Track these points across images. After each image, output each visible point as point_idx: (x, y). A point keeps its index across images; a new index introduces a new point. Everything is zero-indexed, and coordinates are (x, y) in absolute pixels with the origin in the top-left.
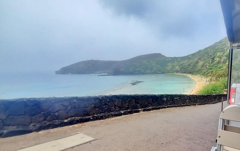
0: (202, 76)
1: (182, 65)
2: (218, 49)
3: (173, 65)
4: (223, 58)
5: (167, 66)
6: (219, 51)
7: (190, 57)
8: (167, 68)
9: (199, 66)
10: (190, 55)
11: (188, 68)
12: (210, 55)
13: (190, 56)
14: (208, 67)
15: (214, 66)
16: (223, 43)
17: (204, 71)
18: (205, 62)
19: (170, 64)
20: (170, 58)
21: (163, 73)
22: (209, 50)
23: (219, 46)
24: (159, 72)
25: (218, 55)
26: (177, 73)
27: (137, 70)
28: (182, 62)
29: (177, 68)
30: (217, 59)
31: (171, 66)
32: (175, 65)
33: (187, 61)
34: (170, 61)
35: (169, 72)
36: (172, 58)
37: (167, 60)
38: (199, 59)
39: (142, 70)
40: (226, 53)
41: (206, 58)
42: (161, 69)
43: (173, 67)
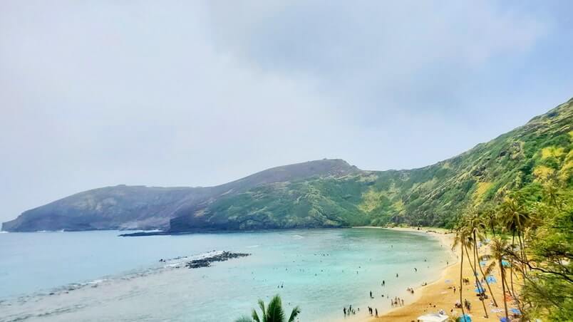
1: (414, 197)
2: (544, 135)
3: (382, 198)
4: (566, 166)
5: (361, 201)
6: (549, 144)
7: (445, 171)
8: (360, 207)
9: (476, 197)
10: (445, 162)
11: (434, 206)
12: (514, 156)
13: (446, 166)
15: (533, 197)
16: (561, 117)
18: (496, 182)
19: (372, 193)
20: (373, 173)
21: (344, 225)
22: (510, 141)
23: (546, 126)
24: (330, 222)
25: (544, 157)
26: (396, 226)
27: (251, 213)
28: (415, 188)
30: (543, 172)
31: (376, 200)
33: (434, 181)
34: (372, 183)
35: (368, 223)
36: (379, 173)
37: (363, 180)
38: (476, 173)
39: (269, 214)
41: (500, 168)
42: (340, 209)
43: (385, 203)
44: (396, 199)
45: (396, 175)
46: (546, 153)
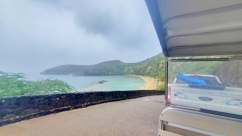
0: (151, 77)
1: (135, 69)
2: (161, 58)
5: (124, 69)
6: (162, 60)
7: (141, 64)
8: (124, 71)
9: (148, 70)
11: (140, 71)
12: (155, 62)
13: (141, 63)
14: (154, 70)
15: (159, 70)
17: (152, 74)
18: (152, 67)
19: (126, 68)
20: (126, 63)
21: (121, 75)
22: (155, 58)
24: (118, 74)
25: (161, 62)
26: (132, 75)
27: (101, 72)
28: (135, 67)
29: (132, 71)
30: (161, 65)
32: (130, 69)
33: (139, 66)
34: (126, 66)
35: (126, 74)
36: (128, 63)
37: (124, 65)
38: (148, 65)
39: (105, 72)
41: (153, 64)
42: (120, 71)
43: (129, 70)
44: (131, 69)
45: (131, 64)
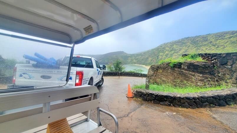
1: (137, 59)
5: (127, 59)
7: (142, 55)
8: (128, 60)
9: (149, 60)
11: (142, 61)
12: (156, 54)
13: (143, 54)
16: (163, 47)
18: (153, 58)
19: (130, 58)
20: (130, 54)
22: (155, 51)
23: (160, 49)
26: (135, 64)
28: (137, 57)
29: (135, 61)
30: (160, 57)
33: (140, 56)
34: (129, 56)
35: (130, 63)
37: (128, 55)
38: (149, 56)
40: (165, 54)
41: (153, 56)
42: (125, 61)
43: (132, 60)
44: (134, 59)
45: (133, 55)
46: (161, 54)
